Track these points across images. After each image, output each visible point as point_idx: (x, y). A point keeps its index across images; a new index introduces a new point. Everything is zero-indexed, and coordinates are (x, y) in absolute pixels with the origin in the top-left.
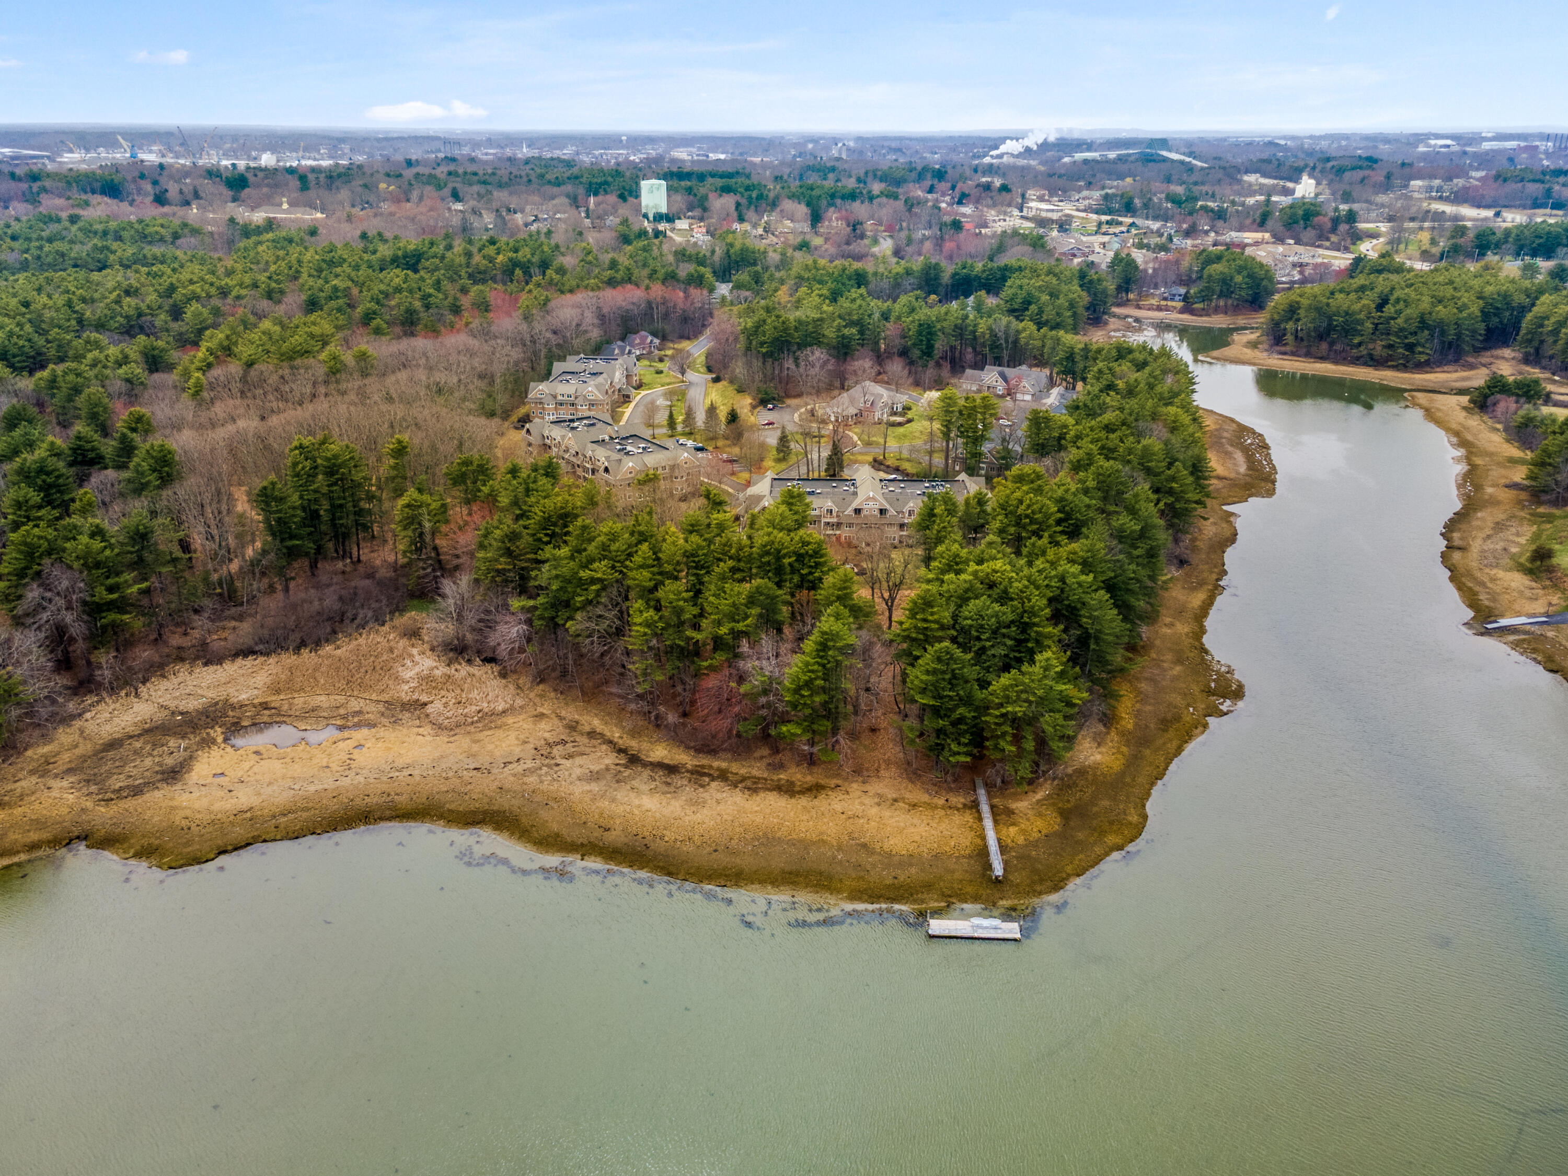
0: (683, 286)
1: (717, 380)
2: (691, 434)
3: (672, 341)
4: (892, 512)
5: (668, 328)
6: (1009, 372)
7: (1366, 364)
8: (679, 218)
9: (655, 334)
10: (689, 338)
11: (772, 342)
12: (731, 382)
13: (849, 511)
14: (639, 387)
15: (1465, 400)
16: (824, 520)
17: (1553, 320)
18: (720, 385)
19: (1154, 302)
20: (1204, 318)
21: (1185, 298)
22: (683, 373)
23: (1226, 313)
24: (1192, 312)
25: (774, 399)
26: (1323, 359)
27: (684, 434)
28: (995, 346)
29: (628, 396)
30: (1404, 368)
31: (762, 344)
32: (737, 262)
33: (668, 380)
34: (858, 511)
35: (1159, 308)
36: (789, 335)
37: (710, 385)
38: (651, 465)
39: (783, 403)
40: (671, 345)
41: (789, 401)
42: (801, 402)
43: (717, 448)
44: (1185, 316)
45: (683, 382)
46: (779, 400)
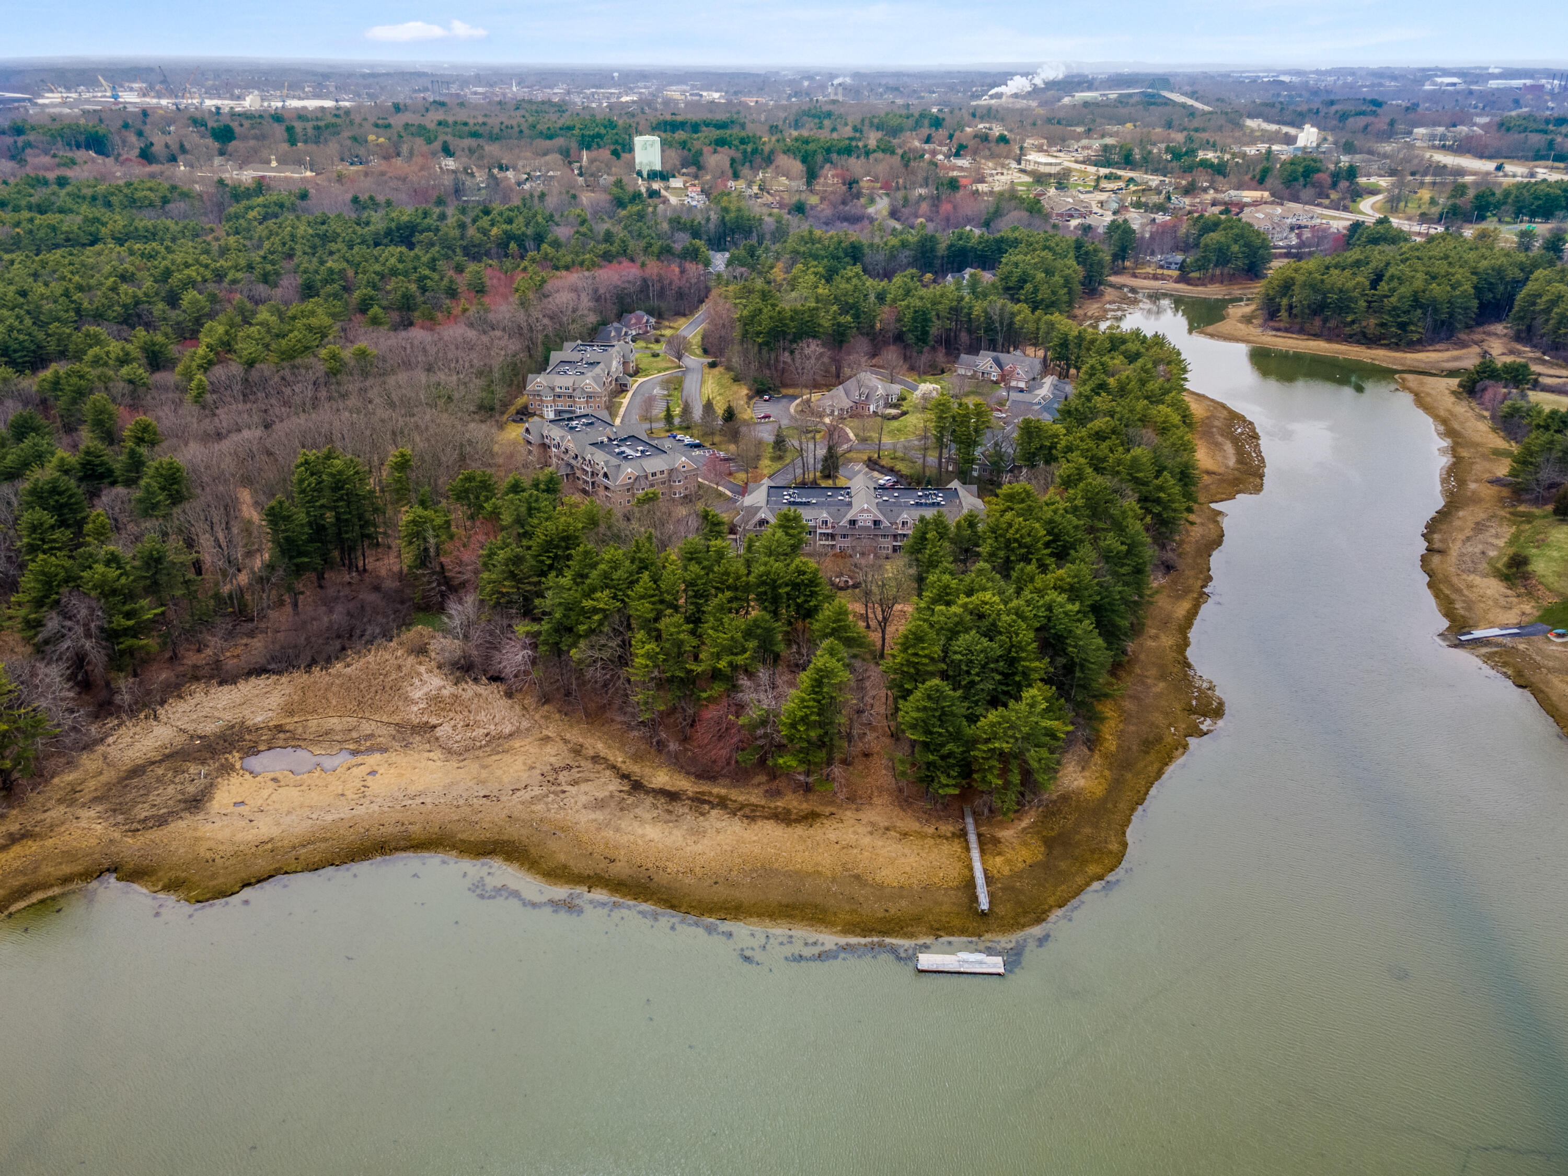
0: (678, 261)
1: (713, 365)
2: (688, 428)
3: (668, 320)
4: (886, 523)
5: (663, 305)
6: (1003, 357)
7: (1359, 342)
8: (674, 176)
9: (650, 313)
10: (684, 315)
11: (768, 333)
12: (729, 369)
13: (844, 522)
14: (636, 373)
15: (1454, 382)
16: (819, 531)
17: (1544, 298)
18: (716, 371)
19: (1150, 270)
20: (1200, 288)
21: (1182, 267)
22: (679, 358)
23: (1222, 282)
24: (1188, 281)
25: (770, 389)
26: (1316, 336)
27: (680, 429)
28: (990, 328)
29: (625, 385)
30: (1395, 346)
31: (758, 334)
32: (732, 230)
33: (664, 365)
34: (853, 522)
35: (1155, 277)
36: (785, 325)
37: (707, 370)
38: (649, 471)
39: (779, 392)
40: (667, 323)
41: (785, 391)
42: (796, 391)
43: (713, 444)
44: (1181, 286)
45: (680, 367)
46: (776, 389)
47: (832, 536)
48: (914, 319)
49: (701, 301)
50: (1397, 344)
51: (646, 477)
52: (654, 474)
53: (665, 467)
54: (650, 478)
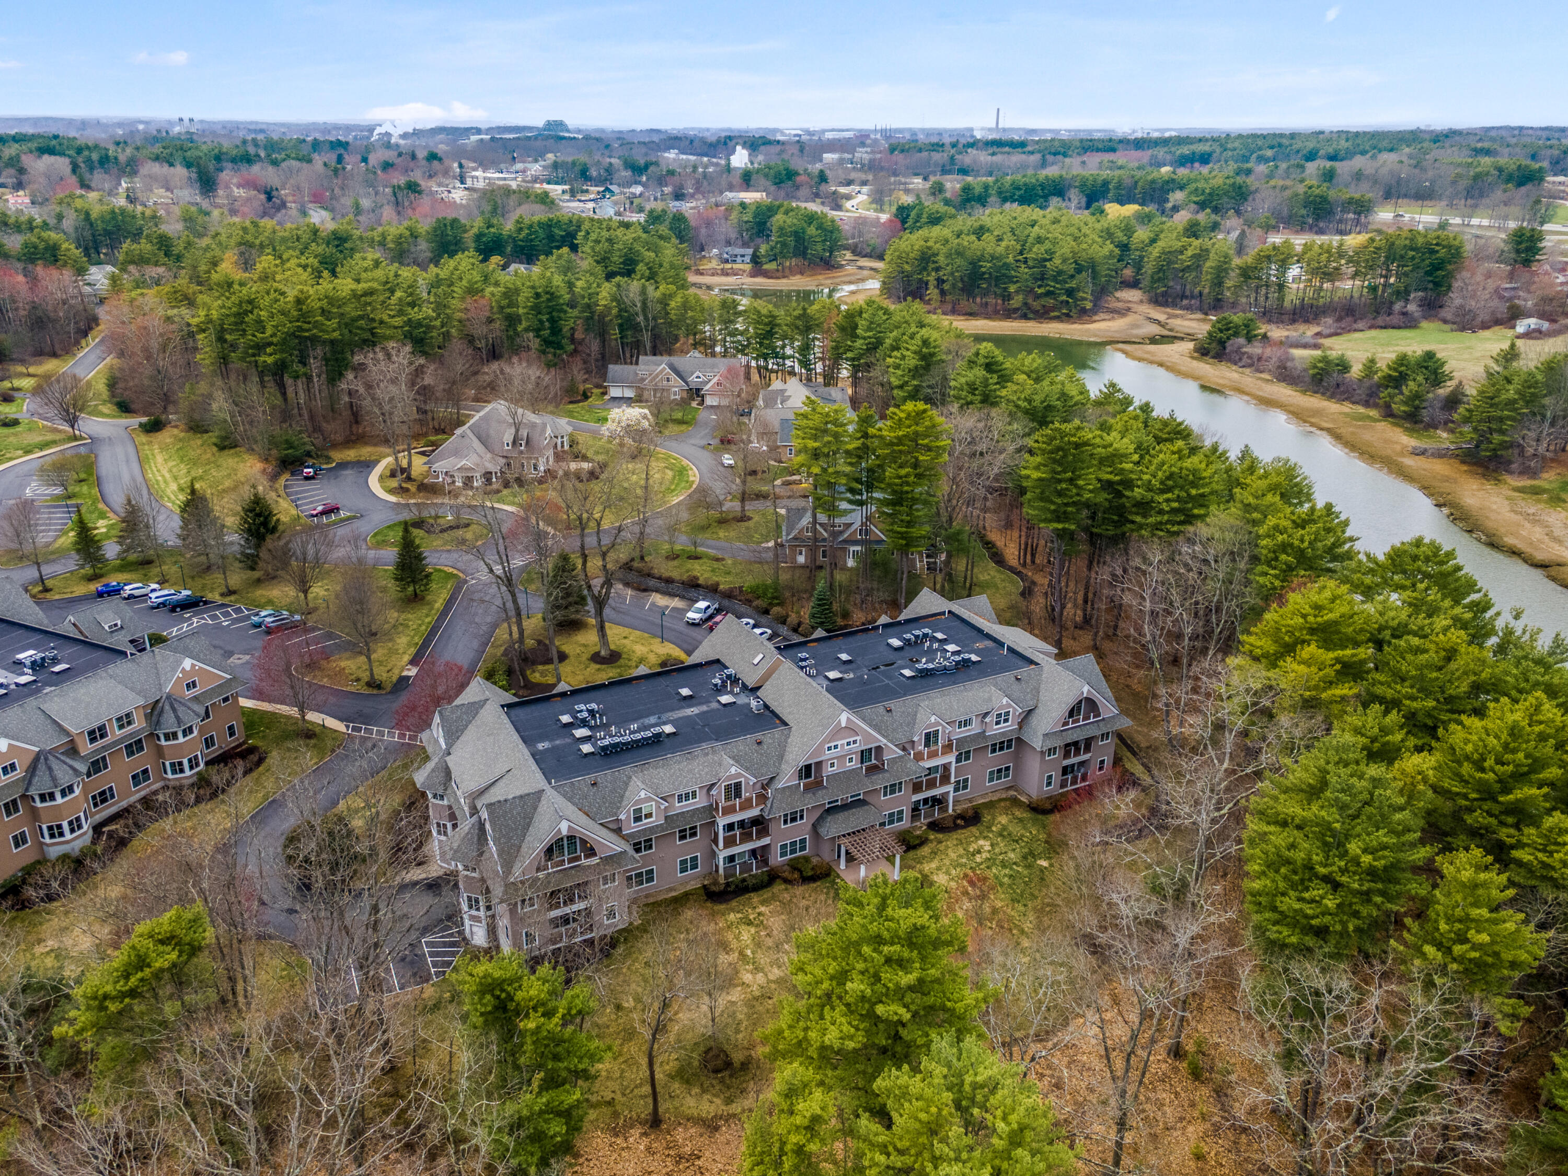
0: (20, 266)
1: (154, 427)
2: (146, 563)
3: (22, 362)
4: (892, 752)
10: (54, 355)
11: (284, 342)
12: (197, 427)
13: (787, 778)
16: (722, 822)
17: (1189, 253)
18: (166, 436)
20: (784, 281)
21: (755, 260)
22: (72, 422)
23: (802, 273)
24: (766, 274)
25: (308, 454)
27: (126, 566)
30: (1067, 317)
31: (260, 348)
32: (107, 233)
33: (37, 439)
34: (807, 771)
35: (725, 273)
36: (316, 325)
37: (143, 438)
38: (76, 725)
39: (329, 459)
40: (21, 369)
41: (338, 456)
42: (365, 452)
43: (231, 592)
44: (759, 280)
45: (75, 438)
46: (320, 454)
47: (760, 825)
48: (536, 309)
49: (85, 333)
50: (1067, 315)
51: (72, 750)
52: (97, 734)
53: (133, 702)
54: (86, 748)
